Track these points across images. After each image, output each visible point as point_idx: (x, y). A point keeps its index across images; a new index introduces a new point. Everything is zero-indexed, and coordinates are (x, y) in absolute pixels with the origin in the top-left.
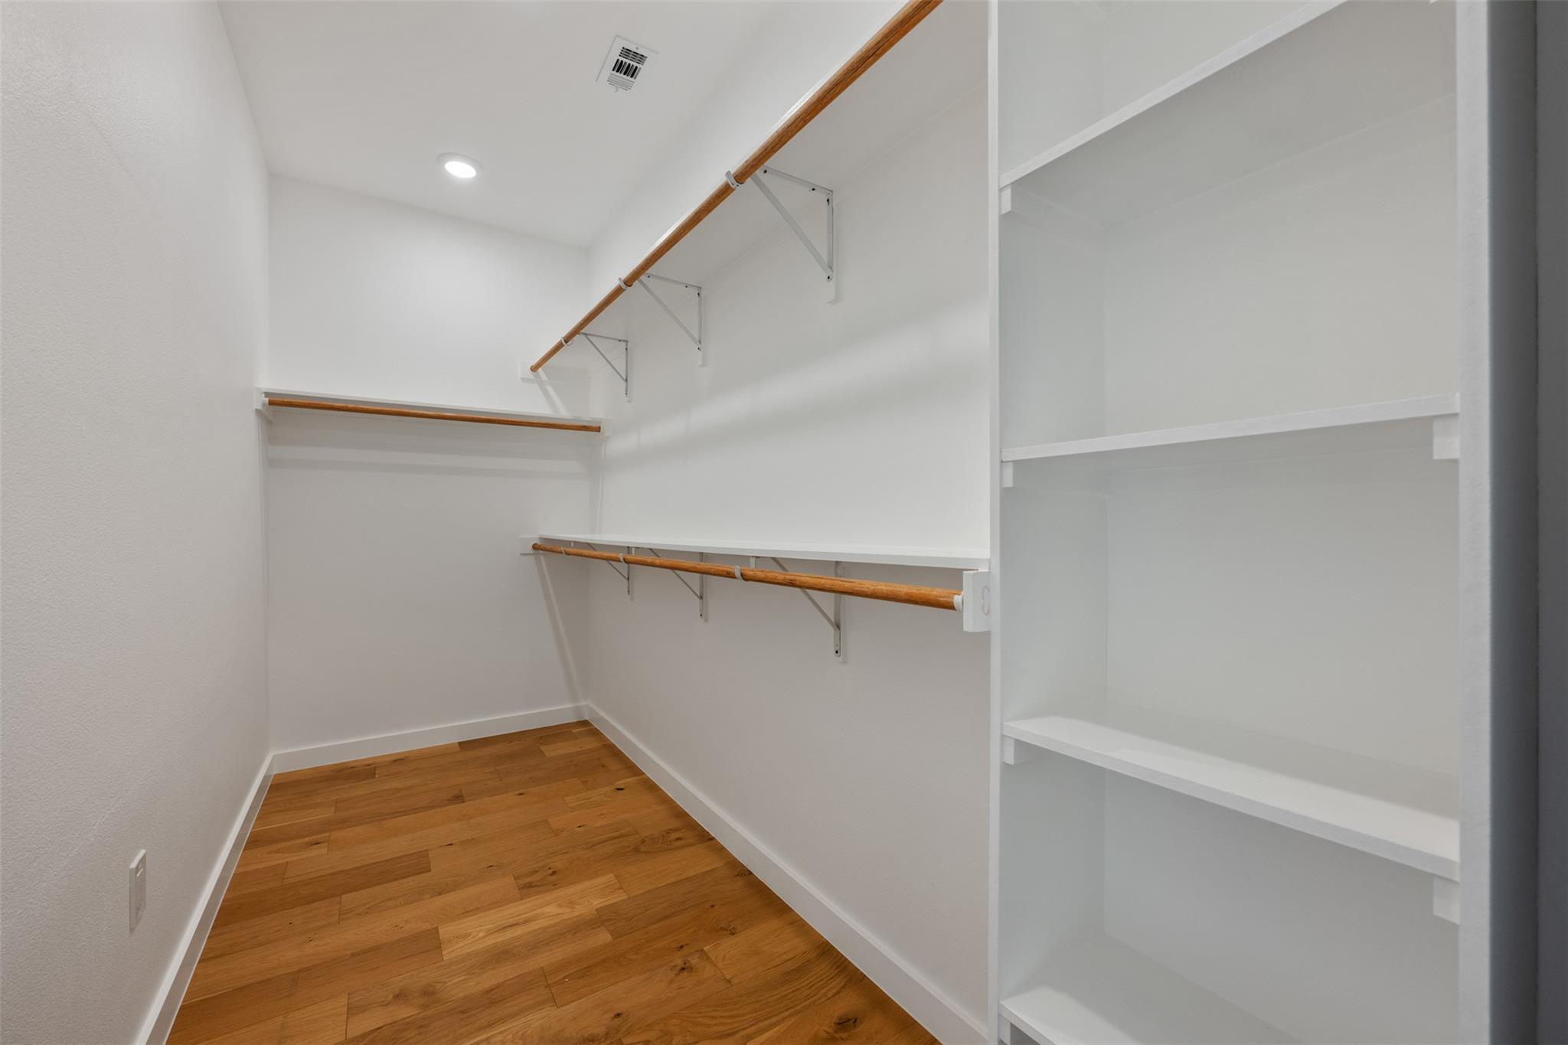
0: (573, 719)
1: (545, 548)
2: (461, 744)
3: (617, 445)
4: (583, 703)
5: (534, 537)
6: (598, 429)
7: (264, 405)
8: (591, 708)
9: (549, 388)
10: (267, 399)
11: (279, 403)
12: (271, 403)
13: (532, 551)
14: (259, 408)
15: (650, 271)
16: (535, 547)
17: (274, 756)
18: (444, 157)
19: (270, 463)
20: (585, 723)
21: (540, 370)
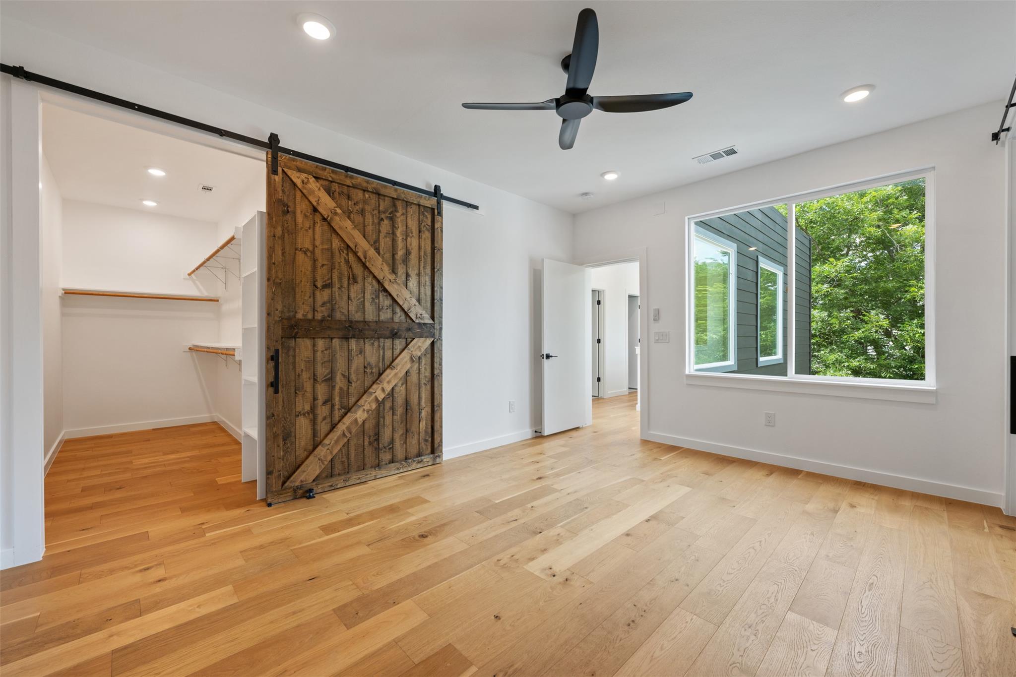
0: (209, 421)
1: (193, 349)
2: (153, 429)
3: (225, 307)
4: (215, 414)
5: (190, 344)
6: (218, 301)
7: (62, 294)
8: (219, 417)
9: (197, 282)
10: (64, 292)
11: (68, 293)
12: (65, 293)
13: (188, 350)
14: (60, 295)
15: (217, 255)
16: (190, 349)
17: (65, 432)
18: (142, 200)
19: (63, 315)
20: (215, 423)
21: (192, 275)
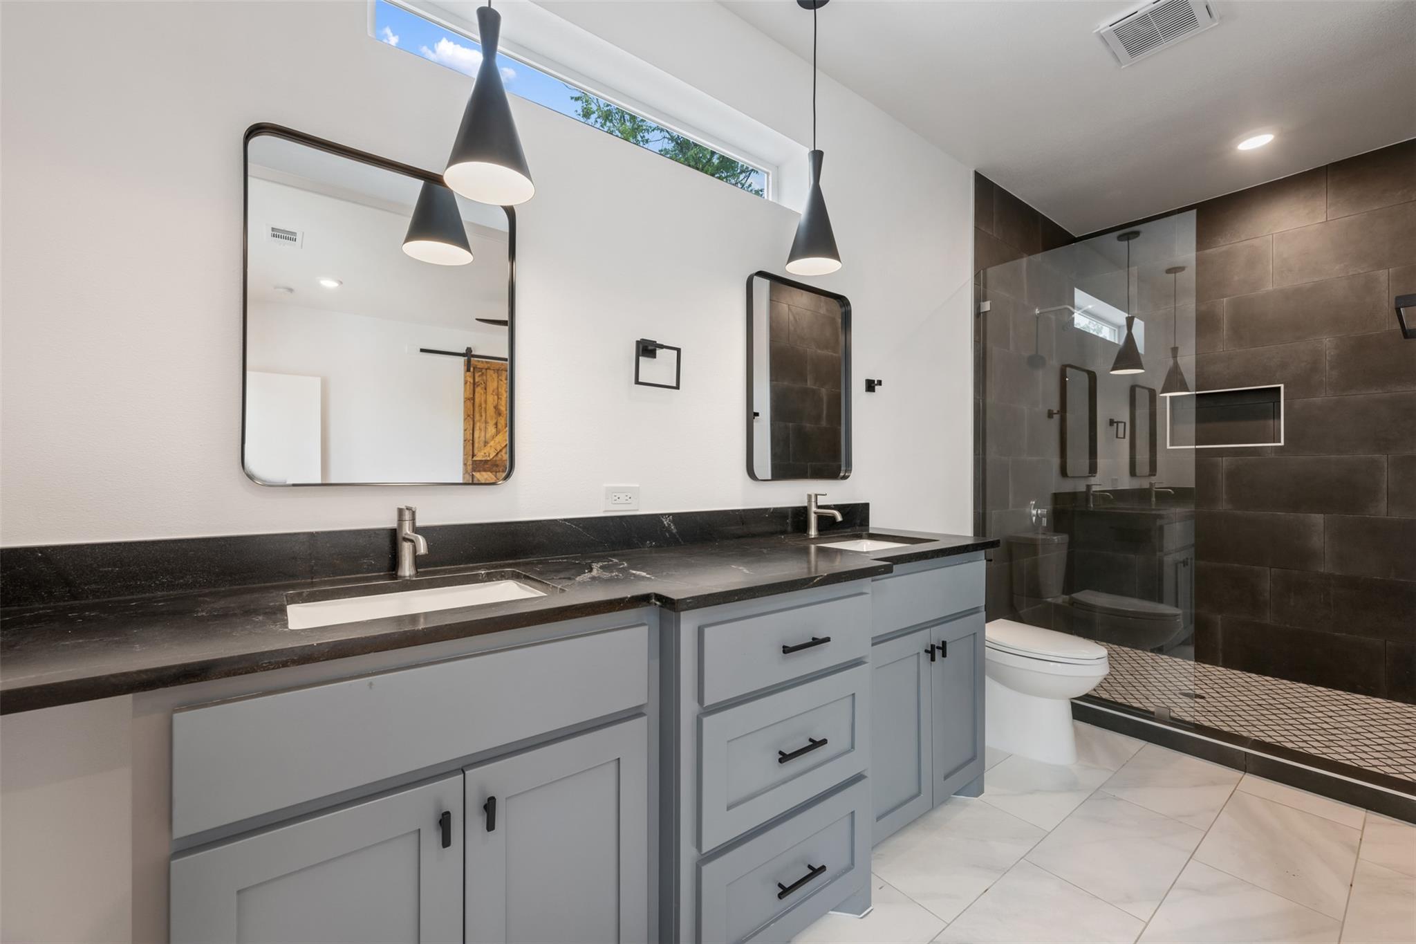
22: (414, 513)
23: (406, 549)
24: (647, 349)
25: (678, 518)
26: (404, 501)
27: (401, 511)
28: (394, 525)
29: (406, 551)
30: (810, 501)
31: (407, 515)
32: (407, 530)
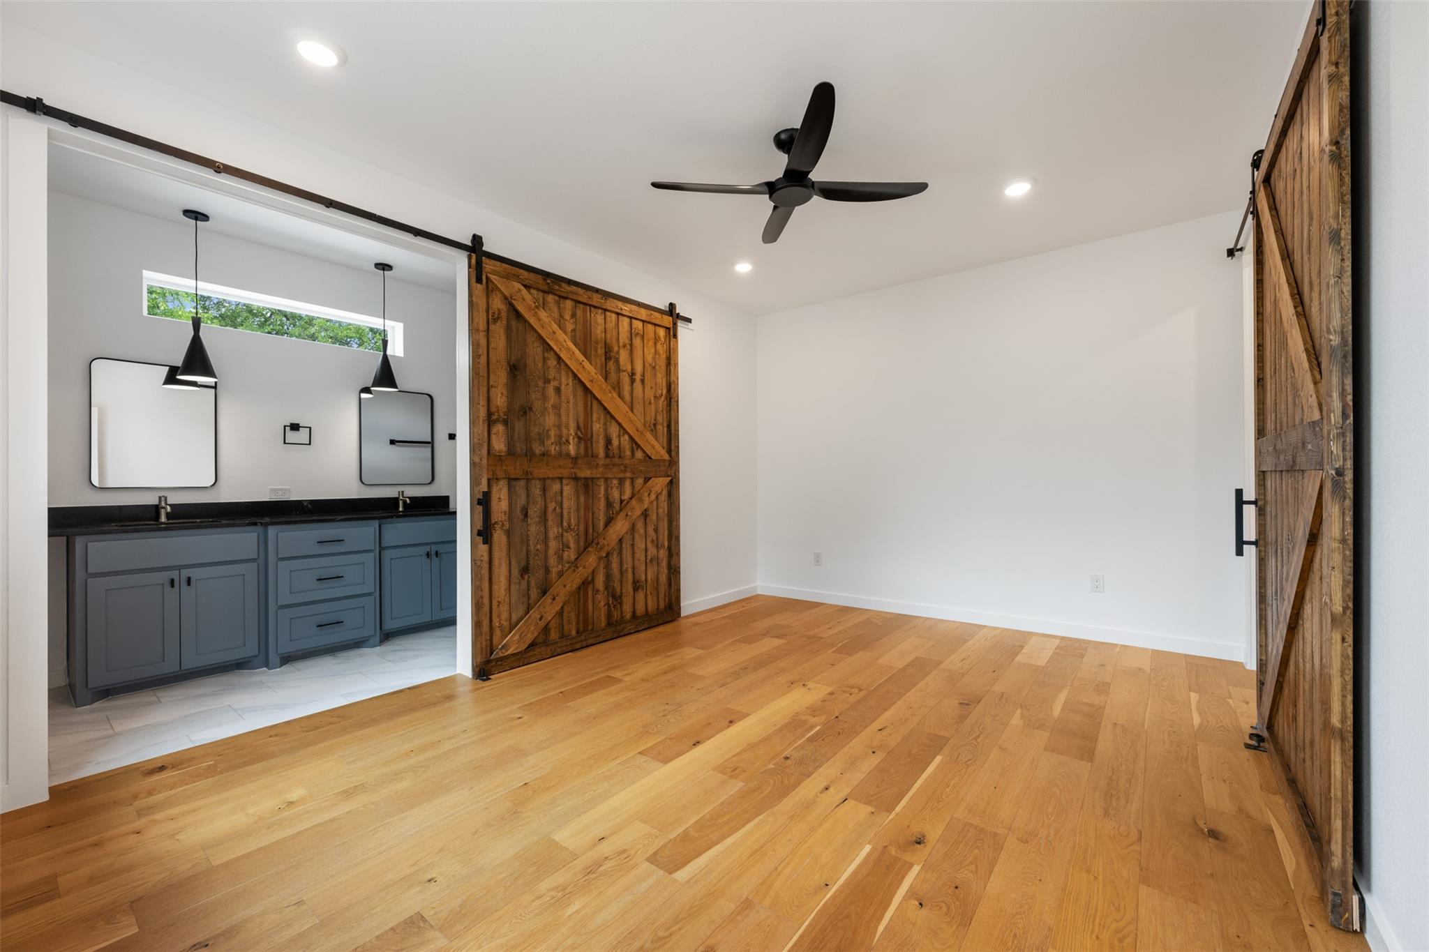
22: (166, 498)
23: (163, 511)
24: (295, 427)
25: (312, 502)
26: (161, 494)
27: (160, 498)
28: (157, 503)
29: (163, 512)
30: (399, 495)
31: (163, 499)
32: (163, 504)
